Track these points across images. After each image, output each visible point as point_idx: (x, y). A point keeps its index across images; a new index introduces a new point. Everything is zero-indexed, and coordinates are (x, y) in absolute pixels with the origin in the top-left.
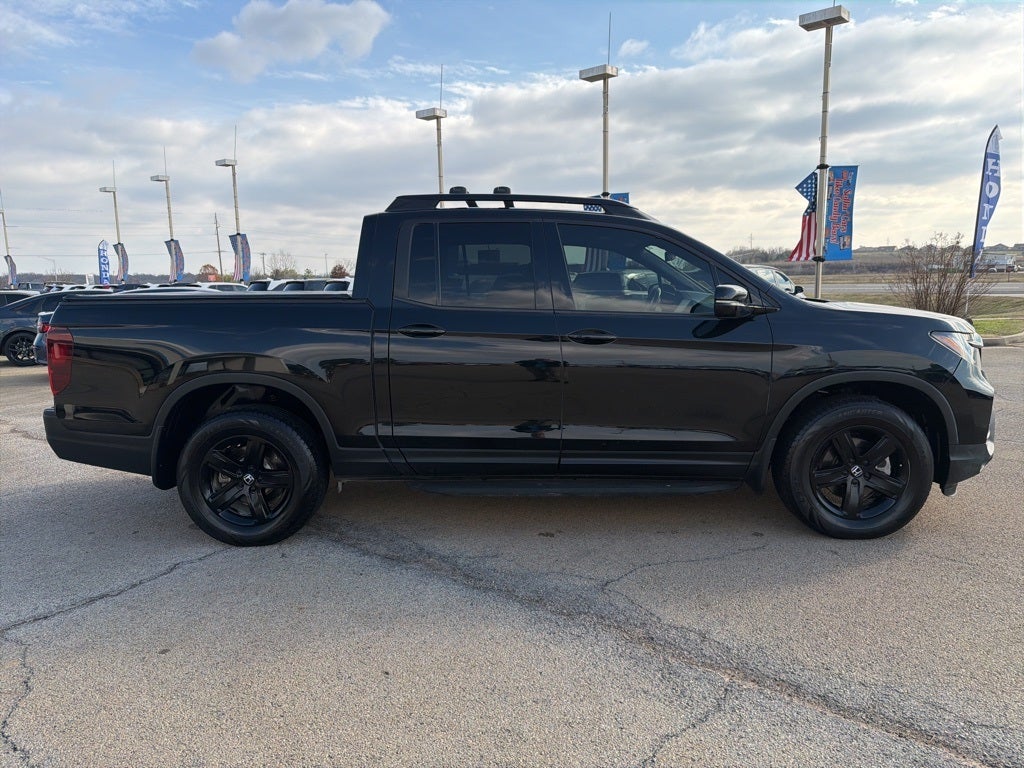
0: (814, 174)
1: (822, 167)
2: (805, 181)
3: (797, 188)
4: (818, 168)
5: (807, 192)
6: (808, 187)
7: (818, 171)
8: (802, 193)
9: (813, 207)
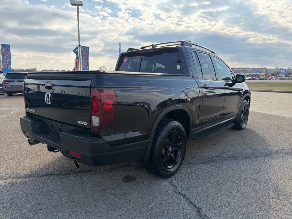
0: (77, 47)
1: (79, 46)
2: (75, 49)
3: (73, 51)
4: (78, 46)
5: (76, 53)
6: (76, 51)
7: (78, 47)
8: (75, 52)
9: (77, 58)
